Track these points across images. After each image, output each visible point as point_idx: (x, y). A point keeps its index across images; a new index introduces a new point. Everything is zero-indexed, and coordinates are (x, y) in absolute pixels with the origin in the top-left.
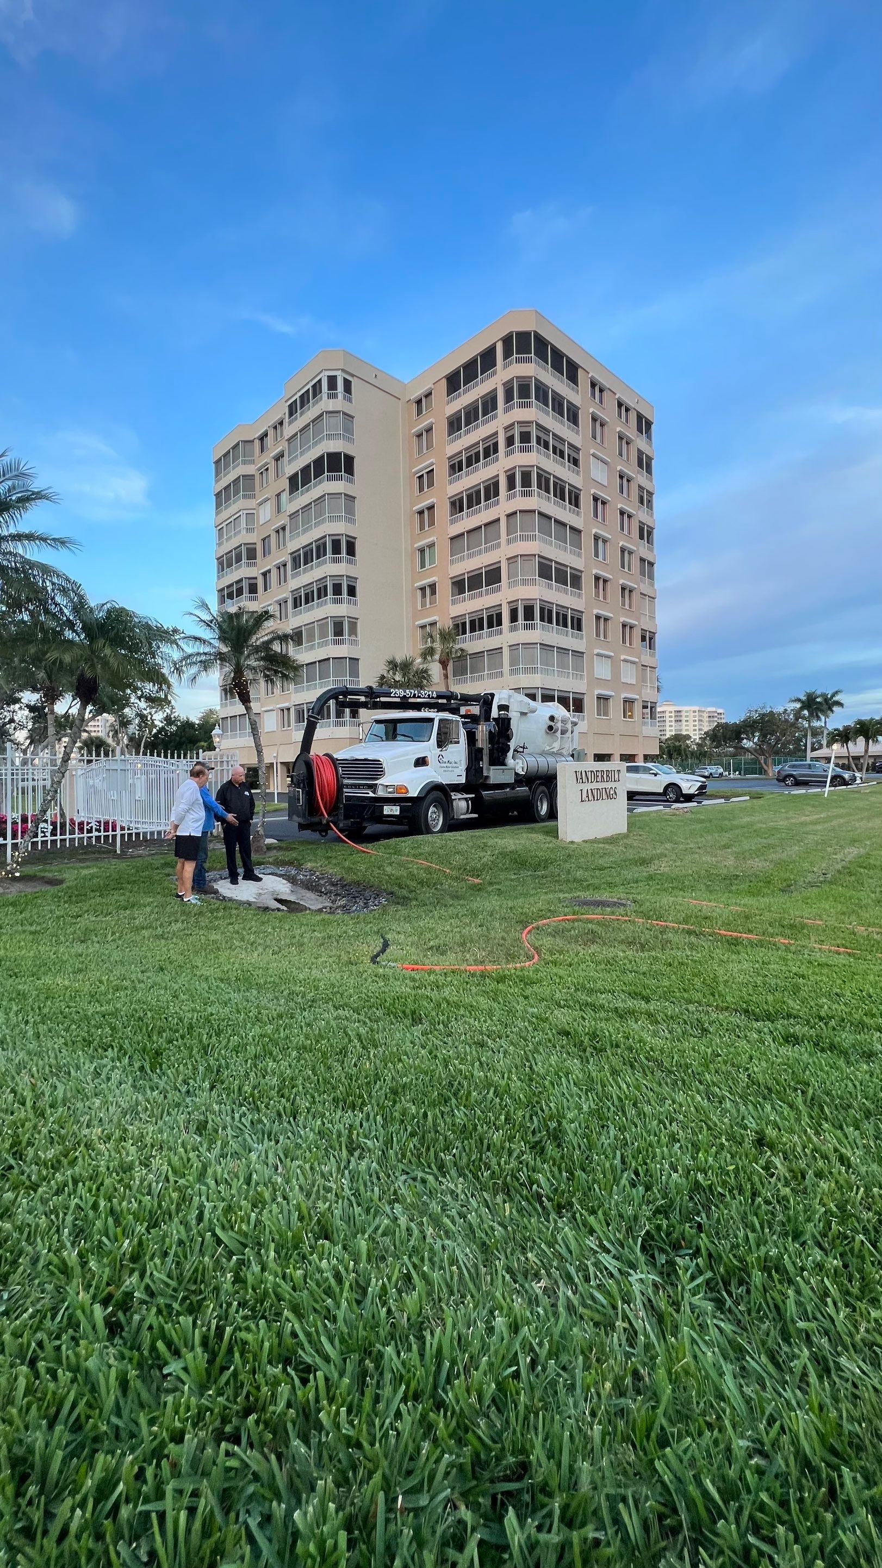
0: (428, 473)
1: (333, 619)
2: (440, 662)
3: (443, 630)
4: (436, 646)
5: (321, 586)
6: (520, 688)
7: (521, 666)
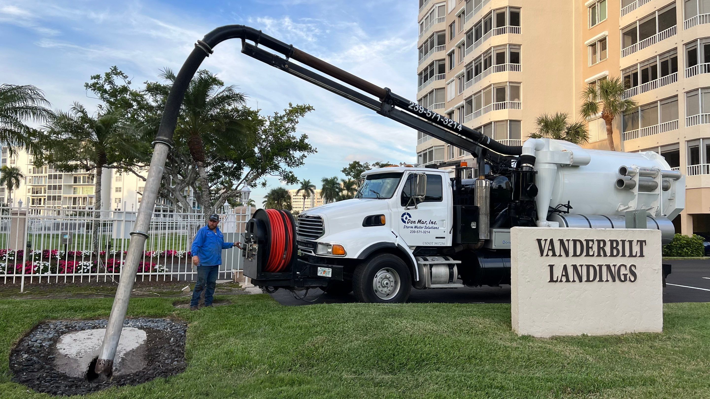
1: (495, 86)
2: (603, 117)
3: (607, 84)
4: (597, 101)
5: (487, 57)
6: (699, 139)
7: (700, 114)
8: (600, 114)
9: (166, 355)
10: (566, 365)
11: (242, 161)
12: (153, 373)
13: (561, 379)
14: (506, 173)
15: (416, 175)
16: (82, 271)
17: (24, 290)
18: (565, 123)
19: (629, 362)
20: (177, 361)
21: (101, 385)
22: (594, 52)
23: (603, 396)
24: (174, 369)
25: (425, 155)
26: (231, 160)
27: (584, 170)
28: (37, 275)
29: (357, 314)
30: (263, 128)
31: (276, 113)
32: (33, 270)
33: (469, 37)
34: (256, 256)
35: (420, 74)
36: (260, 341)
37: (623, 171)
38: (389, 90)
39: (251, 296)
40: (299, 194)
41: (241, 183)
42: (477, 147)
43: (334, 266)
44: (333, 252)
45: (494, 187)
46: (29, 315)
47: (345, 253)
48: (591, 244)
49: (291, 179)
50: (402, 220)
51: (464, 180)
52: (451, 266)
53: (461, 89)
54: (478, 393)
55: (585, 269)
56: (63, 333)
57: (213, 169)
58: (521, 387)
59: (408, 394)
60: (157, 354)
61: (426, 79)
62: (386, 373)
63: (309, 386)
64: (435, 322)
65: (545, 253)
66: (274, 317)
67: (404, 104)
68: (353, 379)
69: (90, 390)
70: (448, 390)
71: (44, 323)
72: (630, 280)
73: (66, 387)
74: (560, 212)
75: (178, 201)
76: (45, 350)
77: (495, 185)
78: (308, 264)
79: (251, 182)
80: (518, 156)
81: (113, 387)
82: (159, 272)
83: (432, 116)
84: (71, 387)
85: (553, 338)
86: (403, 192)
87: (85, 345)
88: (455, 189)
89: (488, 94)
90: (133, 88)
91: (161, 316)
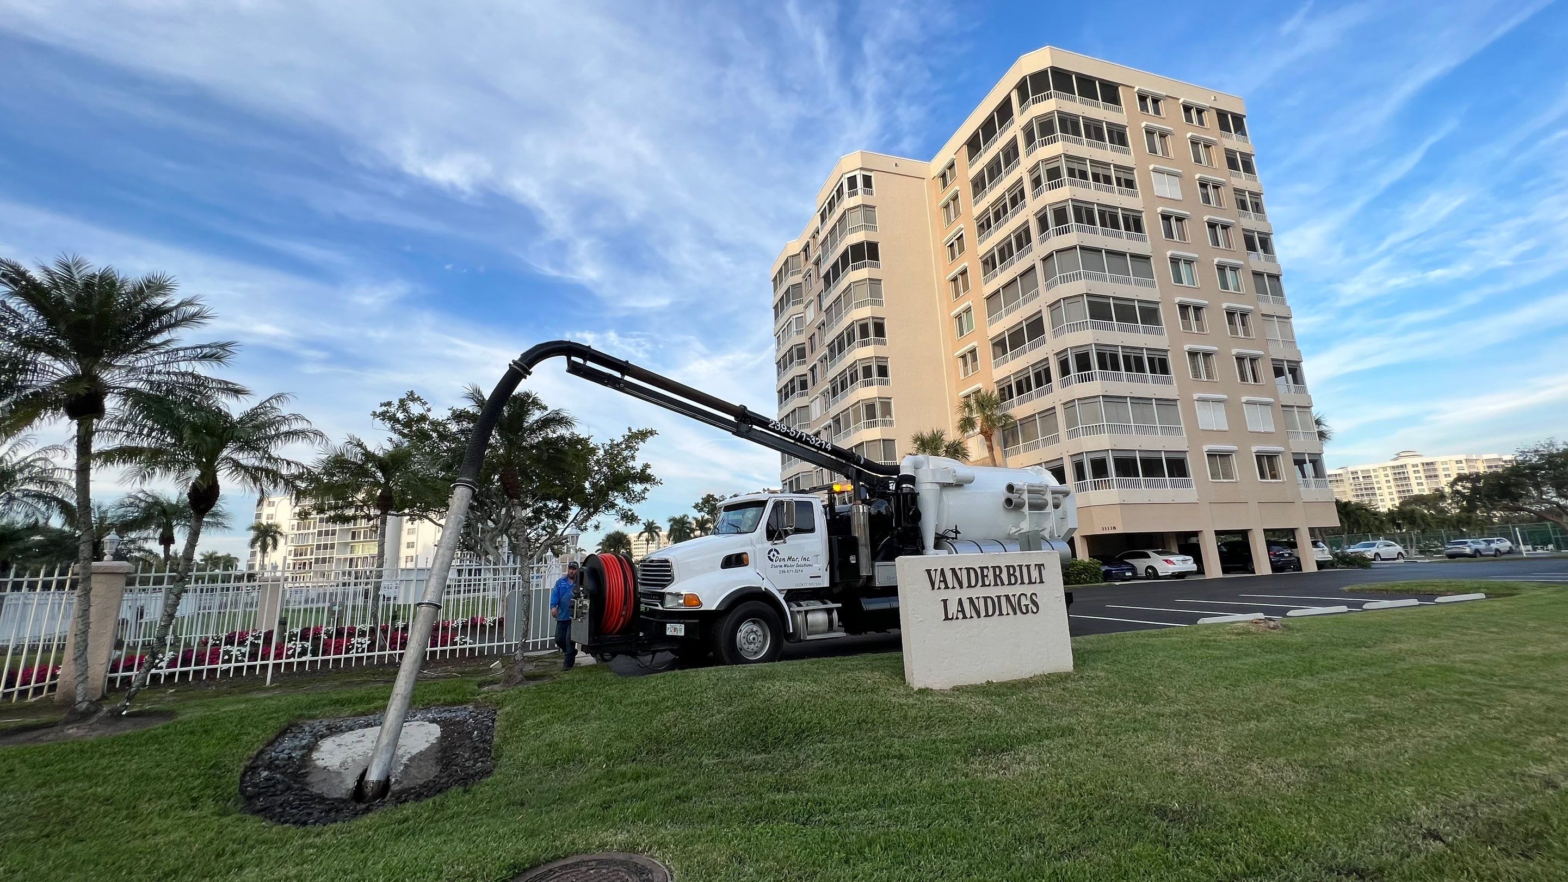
0: (958, 239)
1: (864, 402)
2: (982, 432)
3: (983, 397)
4: (974, 416)
5: (852, 371)
6: (1082, 453)
7: (1080, 426)
8: (978, 430)
9: (466, 755)
10: (972, 720)
11: (569, 500)
12: (448, 781)
13: (969, 739)
14: (885, 496)
15: (782, 503)
16: (354, 650)
17: (272, 682)
18: (942, 440)
19: (1042, 710)
20: (481, 761)
21: (372, 805)
22: (966, 364)
23: (1018, 754)
24: (477, 774)
25: (791, 482)
26: (555, 498)
27: (968, 490)
28: (292, 660)
29: (718, 680)
30: (595, 458)
31: (612, 441)
32: (287, 654)
33: (832, 350)
34: (587, 615)
35: (780, 392)
36: (594, 726)
37: (1010, 488)
38: (745, 407)
39: (583, 667)
40: (641, 538)
41: (568, 527)
42: (851, 468)
43: (687, 621)
44: (685, 604)
45: (873, 513)
46: (274, 715)
47: (700, 604)
48: (985, 571)
49: (630, 518)
50: (769, 557)
51: (838, 506)
52: (829, 611)
53: (827, 406)
54: (873, 766)
55: (982, 601)
56: (322, 737)
57: (533, 512)
58: (923, 753)
59: (787, 777)
60: (454, 755)
61: (787, 397)
62: (757, 754)
63: (659, 779)
64: (815, 681)
65: (937, 587)
66: (611, 693)
67: (764, 422)
68: (716, 765)
69: (356, 814)
70: (836, 766)
71: (296, 725)
72: (1033, 612)
73: (321, 813)
74: (948, 538)
75: (487, 553)
76: (294, 762)
77: (873, 511)
78: (653, 621)
79: (580, 525)
80: (896, 477)
81: (390, 807)
82: (460, 645)
83: (796, 435)
84: (330, 810)
85: (956, 689)
86: (768, 524)
87: (352, 751)
88: (828, 518)
89: (857, 412)
90: (432, 416)
91: (461, 703)
